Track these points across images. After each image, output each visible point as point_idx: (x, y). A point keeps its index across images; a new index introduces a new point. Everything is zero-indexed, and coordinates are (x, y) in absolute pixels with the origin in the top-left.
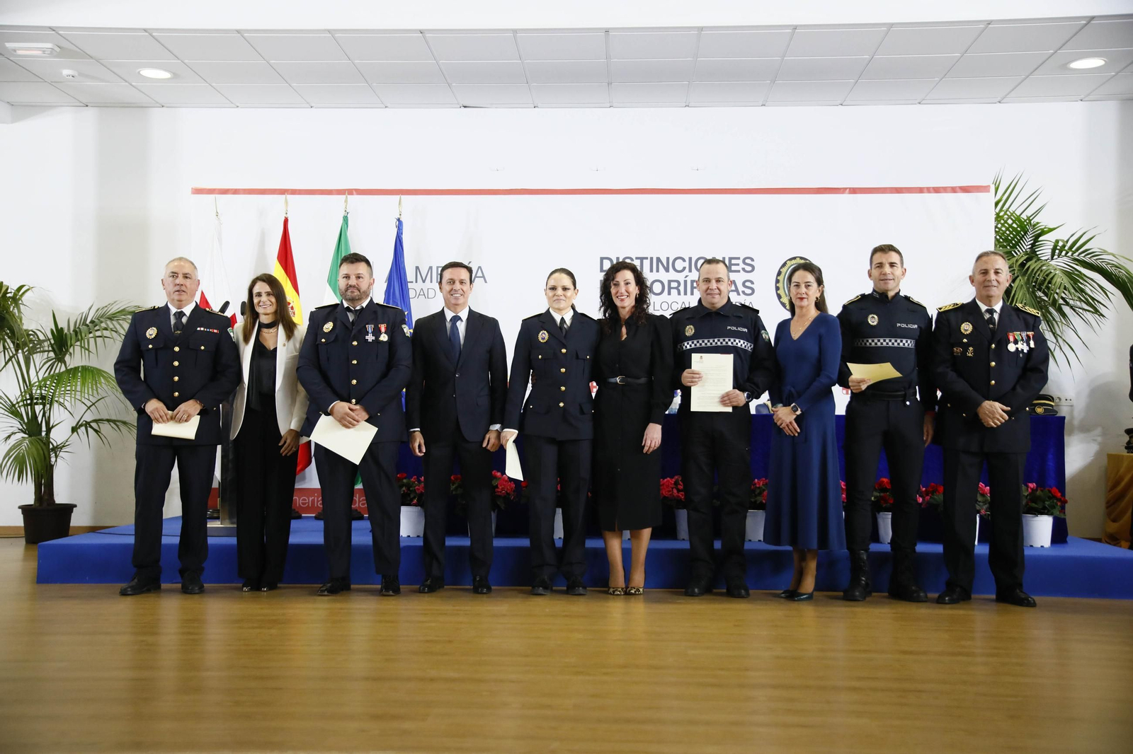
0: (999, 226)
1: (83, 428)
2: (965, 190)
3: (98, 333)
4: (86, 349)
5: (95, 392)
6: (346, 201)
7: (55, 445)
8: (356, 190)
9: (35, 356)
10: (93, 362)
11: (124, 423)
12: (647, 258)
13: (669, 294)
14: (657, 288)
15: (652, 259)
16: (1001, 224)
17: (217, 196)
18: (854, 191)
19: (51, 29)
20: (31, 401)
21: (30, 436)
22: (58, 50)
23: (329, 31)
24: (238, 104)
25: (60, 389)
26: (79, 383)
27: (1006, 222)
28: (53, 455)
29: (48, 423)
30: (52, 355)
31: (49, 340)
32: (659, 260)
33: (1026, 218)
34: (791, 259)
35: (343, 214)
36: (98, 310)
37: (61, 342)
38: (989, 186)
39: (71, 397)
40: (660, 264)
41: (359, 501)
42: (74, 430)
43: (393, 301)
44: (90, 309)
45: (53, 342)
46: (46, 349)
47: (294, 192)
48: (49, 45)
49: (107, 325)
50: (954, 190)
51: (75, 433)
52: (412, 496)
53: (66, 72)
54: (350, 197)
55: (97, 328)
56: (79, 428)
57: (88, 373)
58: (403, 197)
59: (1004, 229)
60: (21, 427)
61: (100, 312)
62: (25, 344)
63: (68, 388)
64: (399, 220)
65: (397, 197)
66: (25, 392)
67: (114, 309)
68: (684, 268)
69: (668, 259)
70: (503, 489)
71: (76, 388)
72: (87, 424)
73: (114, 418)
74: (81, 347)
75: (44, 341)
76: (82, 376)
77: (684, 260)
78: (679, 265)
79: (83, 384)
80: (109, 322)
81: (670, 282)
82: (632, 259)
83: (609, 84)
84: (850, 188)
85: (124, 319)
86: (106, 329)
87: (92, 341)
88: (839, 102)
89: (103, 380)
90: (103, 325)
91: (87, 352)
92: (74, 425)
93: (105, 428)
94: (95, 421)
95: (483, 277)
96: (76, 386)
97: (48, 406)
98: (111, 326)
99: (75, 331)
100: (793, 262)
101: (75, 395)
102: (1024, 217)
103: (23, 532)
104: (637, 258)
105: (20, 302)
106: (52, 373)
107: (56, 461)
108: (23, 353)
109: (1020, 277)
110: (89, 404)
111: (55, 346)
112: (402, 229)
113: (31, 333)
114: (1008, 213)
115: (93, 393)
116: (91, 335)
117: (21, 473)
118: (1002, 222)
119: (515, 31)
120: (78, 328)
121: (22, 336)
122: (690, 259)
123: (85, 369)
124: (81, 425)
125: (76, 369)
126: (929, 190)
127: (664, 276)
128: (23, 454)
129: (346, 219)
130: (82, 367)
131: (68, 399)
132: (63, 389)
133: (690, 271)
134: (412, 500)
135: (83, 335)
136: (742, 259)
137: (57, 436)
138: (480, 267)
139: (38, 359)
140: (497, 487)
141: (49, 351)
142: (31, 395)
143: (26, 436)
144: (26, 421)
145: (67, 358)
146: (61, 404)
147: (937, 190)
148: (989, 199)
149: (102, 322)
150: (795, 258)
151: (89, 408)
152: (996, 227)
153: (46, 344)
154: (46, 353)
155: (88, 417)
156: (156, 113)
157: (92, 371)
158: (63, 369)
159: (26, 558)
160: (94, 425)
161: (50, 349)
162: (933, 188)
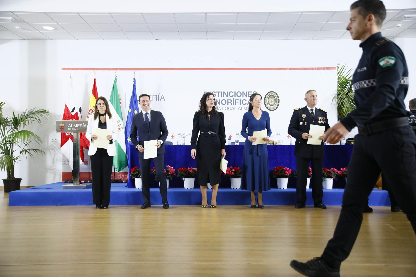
0: (339, 81)
1: (24, 152)
2: (328, 68)
3: (29, 119)
4: (25, 124)
5: (28, 139)
6: (116, 73)
7: (14, 158)
8: (119, 68)
9: (7, 127)
10: (27, 129)
11: (39, 150)
12: (220, 92)
13: (228, 104)
14: (224, 102)
15: (222, 92)
16: (340, 80)
17: (70, 71)
18: (290, 69)
19: (11, 12)
20: (6, 143)
21: (6, 155)
22: (14, 19)
23: (110, 13)
24: (78, 39)
25: (16, 139)
26: (23, 136)
27: (341, 79)
28: (14, 161)
29: (12, 150)
30: (13, 126)
31: (12, 121)
32: (224, 92)
33: (348, 78)
34: (269, 92)
35: (115, 77)
36: (29, 111)
37: (16, 122)
38: (336, 67)
39: (20, 141)
40: (225, 94)
41: (121, 177)
42: (21, 152)
43: (133, 107)
44: (26, 110)
45: (13, 122)
46: (11, 124)
47: (98, 69)
48: (11, 18)
49: (32, 116)
50: (324, 69)
51: (22, 154)
52: (140, 174)
53: (17, 27)
54: (117, 71)
55: (29, 117)
56: (23, 152)
57: (26, 133)
58: (136, 71)
59: (340, 82)
60: (2, 152)
61: (30, 111)
62: (3, 123)
63: (19, 138)
64: (134, 79)
65: (134, 71)
66: (4, 139)
67: (35, 111)
68: (233, 95)
69: (227, 92)
70: (171, 172)
71: (21, 138)
72: (26, 151)
73: (35, 148)
74: (23, 123)
75: (10, 122)
76: (24, 134)
77: (233, 93)
78: (231, 94)
79: (24, 136)
80: (33, 115)
81: (228, 100)
82: (215, 93)
83: (207, 32)
84: (289, 68)
85: (38, 114)
86: (32, 117)
87: (27, 122)
88: (285, 39)
89: (31, 135)
90: (31, 116)
91: (25, 125)
92: (21, 151)
93: (32, 152)
94: (28, 149)
95: (164, 99)
96: (22, 137)
97: (12, 144)
98: (34, 116)
99: (21, 118)
100: (270, 93)
101: (21, 140)
102: (347, 78)
103: (3, 188)
104: (217, 92)
105: (1, 108)
106: (13, 133)
107: (15, 163)
108: (3, 126)
109: (346, 98)
110: (26, 144)
111: (14, 123)
112: (135, 82)
113: (5, 119)
114: (342, 76)
115: (27, 140)
116: (27, 119)
117: (2, 168)
118: (340, 79)
119: (174, 14)
120: (22, 117)
121: (2, 120)
122: (235, 92)
123: (25, 131)
124: (24, 151)
125: (21, 131)
126: (315, 69)
127: (226, 98)
128: (3, 161)
129: (116, 79)
130: (24, 130)
131: (19, 142)
132: (17, 138)
133: (235, 96)
134: (140, 176)
135: (24, 119)
136: (252, 92)
137: (15, 155)
138: (162, 95)
139: (8, 128)
140: (169, 171)
141: (12, 125)
142: (6, 141)
143: (4, 155)
144: (4, 149)
145: (18, 127)
146: (16, 144)
147: (318, 69)
148: (336, 71)
149: (30, 115)
150: (270, 92)
151: (26, 145)
152: (338, 81)
153: (11, 123)
154: (11, 126)
155: (26, 148)
156: (48, 42)
157: (27, 132)
158: (17, 131)
159: (5, 197)
160: (28, 151)
161: (12, 124)
162: (317, 68)
